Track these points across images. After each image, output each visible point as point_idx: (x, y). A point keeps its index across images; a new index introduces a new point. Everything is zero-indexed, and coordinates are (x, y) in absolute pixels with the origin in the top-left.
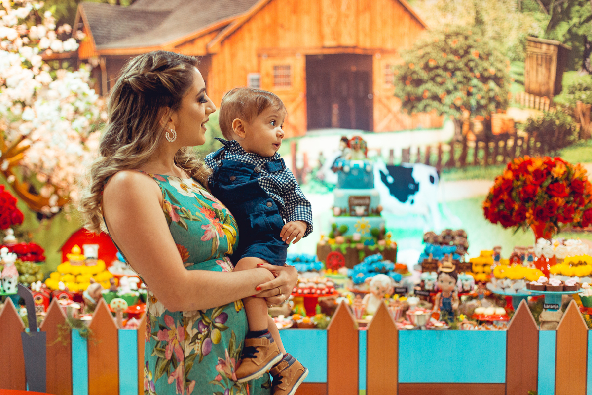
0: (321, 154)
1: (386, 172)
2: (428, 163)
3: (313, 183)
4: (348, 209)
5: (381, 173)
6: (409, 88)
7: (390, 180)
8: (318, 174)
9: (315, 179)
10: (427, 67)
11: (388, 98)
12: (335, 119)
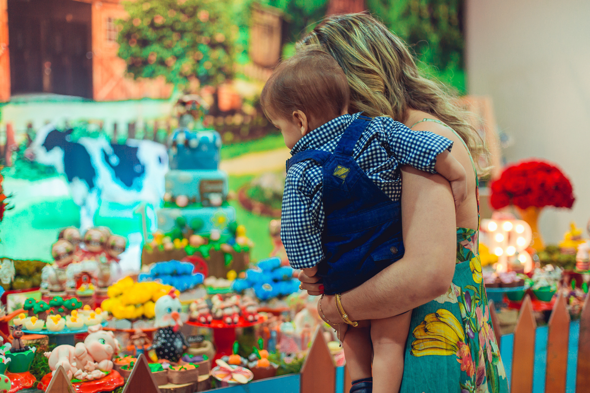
0: (30, 126)
1: (109, 150)
2: (155, 139)
3: (20, 165)
4: (198, 197)
5: (104, 152)
6: (135, 49)
7: (115, 160)
8: (27, 152)
9: (22, 159)
10: (152, 25)
11: (111, 59)
12: (47, 82)
